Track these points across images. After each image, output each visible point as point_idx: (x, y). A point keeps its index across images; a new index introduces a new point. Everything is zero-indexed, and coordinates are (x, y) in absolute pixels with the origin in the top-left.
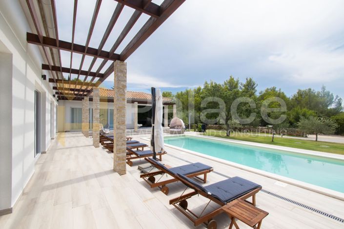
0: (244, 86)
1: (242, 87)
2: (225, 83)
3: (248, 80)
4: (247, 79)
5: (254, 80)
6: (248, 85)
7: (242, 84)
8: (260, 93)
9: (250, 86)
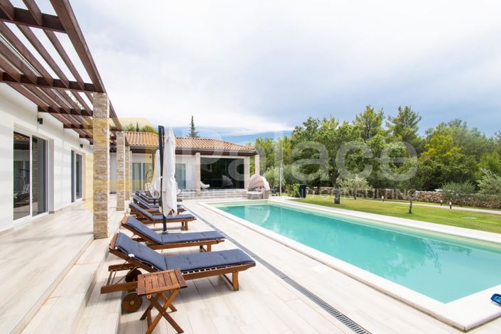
0: (395, 121)
1: (390, 123)
2: (357, 118)
3: (403, 110)
4: (400, 109)
5: (413, 109)
6: (402, 120)
7: (390, 119)
8: (427, 133)
9: (406, 119)
